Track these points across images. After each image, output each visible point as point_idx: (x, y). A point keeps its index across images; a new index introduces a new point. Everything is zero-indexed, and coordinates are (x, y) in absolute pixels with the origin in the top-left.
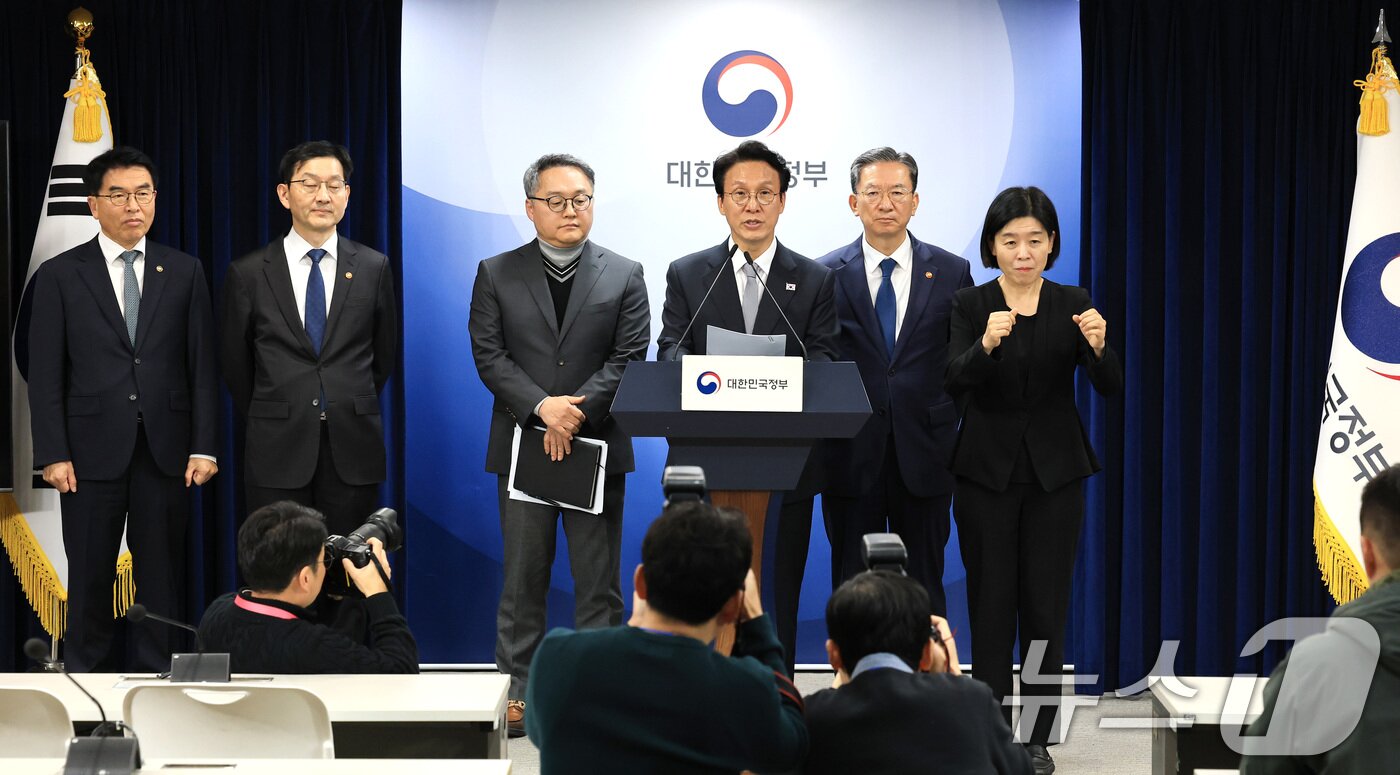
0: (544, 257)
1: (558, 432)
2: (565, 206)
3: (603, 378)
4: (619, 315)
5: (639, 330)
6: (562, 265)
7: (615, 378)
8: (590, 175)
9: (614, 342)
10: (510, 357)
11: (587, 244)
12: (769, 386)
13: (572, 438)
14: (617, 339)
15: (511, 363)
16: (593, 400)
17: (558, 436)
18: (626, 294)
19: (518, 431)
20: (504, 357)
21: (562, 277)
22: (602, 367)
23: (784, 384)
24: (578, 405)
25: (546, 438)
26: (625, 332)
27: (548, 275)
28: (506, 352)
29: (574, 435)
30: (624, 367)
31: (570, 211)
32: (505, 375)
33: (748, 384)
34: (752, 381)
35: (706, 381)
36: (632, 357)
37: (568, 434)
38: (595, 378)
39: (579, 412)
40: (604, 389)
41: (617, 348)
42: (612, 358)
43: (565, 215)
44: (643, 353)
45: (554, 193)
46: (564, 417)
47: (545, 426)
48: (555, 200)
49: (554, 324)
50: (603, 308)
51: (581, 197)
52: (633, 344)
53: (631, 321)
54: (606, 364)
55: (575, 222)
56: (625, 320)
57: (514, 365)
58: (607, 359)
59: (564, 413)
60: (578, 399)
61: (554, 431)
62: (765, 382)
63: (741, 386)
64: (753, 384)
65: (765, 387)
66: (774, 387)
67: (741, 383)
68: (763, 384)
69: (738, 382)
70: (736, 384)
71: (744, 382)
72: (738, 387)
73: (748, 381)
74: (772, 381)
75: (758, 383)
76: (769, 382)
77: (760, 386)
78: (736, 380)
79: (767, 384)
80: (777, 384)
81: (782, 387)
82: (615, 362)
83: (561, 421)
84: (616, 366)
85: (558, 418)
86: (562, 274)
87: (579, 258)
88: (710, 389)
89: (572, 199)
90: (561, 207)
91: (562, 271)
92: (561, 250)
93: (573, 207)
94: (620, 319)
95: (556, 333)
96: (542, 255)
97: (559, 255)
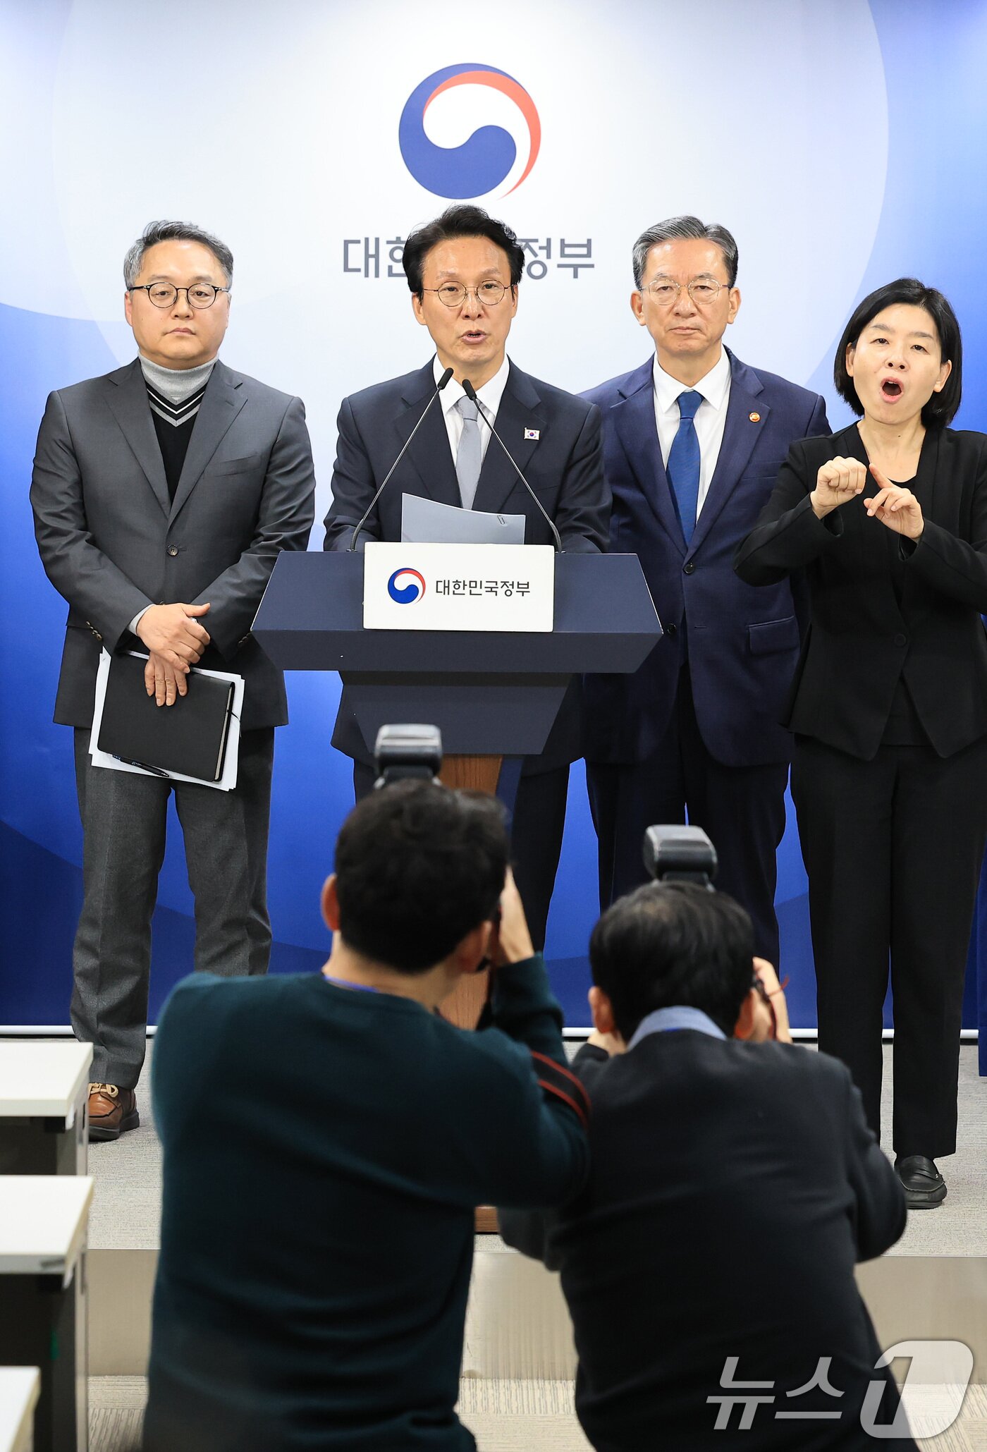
0: (148, 386)
1: (167, 661)
2: (176, 299)
3: (238, 576)
4: (265, 479)
5: (297, 503)
6: (177, 400)
7: (260, 577)
9: (257, 520)
10: (93, 542)
11: (217, 366)
12: (501, 591)
13: (188, 670)
14: (262, 517)
15: (97, 551)
16: (220, 612)
17: (168, 666)
19: (105, 660)
20: (83, 543)
21: (177, 417)
22: (237, 560)
23: (524, 588)
24: (200, 618)
25: (149, 669)
26: (273, 505)
27: (156, 417)
28: (89, 534)
29: (191, 665)
30: (275, 559)
31: (183, 307)
32: (84, 571)
33: (467, 588)
34: (474, 584)
35: (402, 583)
36: (285, 544)
37: (183, 664)
38: (226, 577)
39: (200, 629)
40: (240, 594)
41: (261, 530)
42: (254, 546)
43: (174, 313)
44: (302, 540)
45: (159, 278)
46: (177, 636)
47: (147, 651)
48: (160, 288)
49: (162, 489)
50: (241, 466)
52: (287, 525)
53: (283, 489)
54: (243, 555)
56: (275, 487)
57: (101, 555)
58: (245, 547)
59: (176, 631)
60: (199, 609)
61: (161, 659)
62: (494, 585)
63: (456, 592)
64: (476, 587)
65: (495, 593)
66: (508, 593)
67: (457, 586)
68: (491, 588)
69: (452, 585)
70: (448, 587)
71: (461, 585)
72: (451, 592)
73: (467, 583)
74: (505, 583)
75: (483, 586)
76: (500, 585)
77: (486, 592)
78: (449, 581)
79: (497, 588)
80: (513, 588)
81: (521, 593)
82: (259, 552)
83: (170, 642)
84: (260, 558)
85: (166, 637)
86: (176, 413)
87: (203, 389)
88: (408, 596)
89: (188, 290)
90: (170, 300)
91: (176, 408)
92: (175, 374)
93: (189, 302)
94: (266, 484)
95: (166, 506)
96: (146, 382)
97: (172, 382)
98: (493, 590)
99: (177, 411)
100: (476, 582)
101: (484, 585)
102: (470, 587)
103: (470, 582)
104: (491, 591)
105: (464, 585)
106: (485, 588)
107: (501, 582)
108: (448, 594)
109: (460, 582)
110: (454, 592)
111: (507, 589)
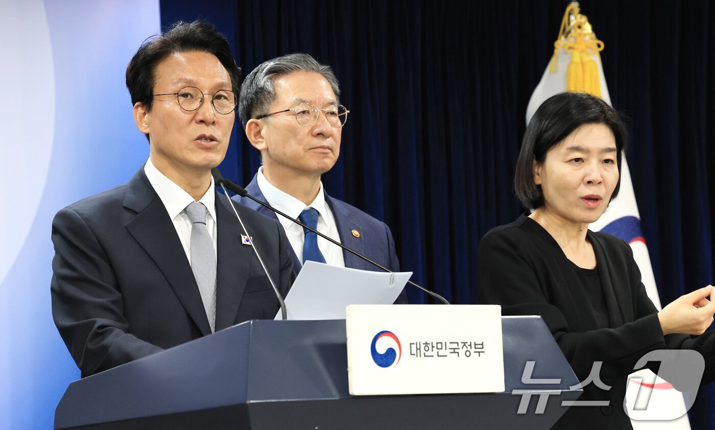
12: (462, 352)
23: (479, 348)
33: (435, 349)
34: (440, 345)
35: (382, 347)
62: (455, 346)
63: (427, 354)
64: (442, 349)
65: (457, 354)
66: (468, 354)
67: (427, 348)
68: (454, 349)
69: (422, 346)
70: (420, 349)
71: (430, 346)
72: (422, 355)
73: (435, 345)
74: (464, 343)
75: (447, 348)
76: (461, 345)
77: (451, 353)
78: (420, 343)
79: (459, 349)
80: (471, 348)
81: (478, 353)
98: (456, 351)
100: (441, 343)
101: (449, 346)
102: (437, 349)
103: (437, 343)
104: (454, 352)
105: (433, 347)
106: (450, 349)
107: (462, 343)
108: (420, 356)
109: (429, 344)
110: (424, 354)
111: (466, 349)
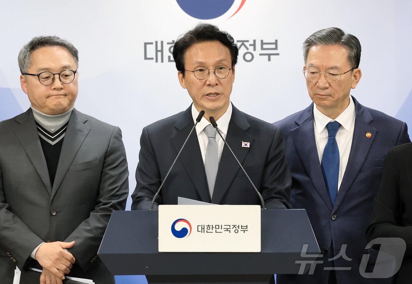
0: (37, 124)
1: (52, 273)
2: (54, 79)
3: (89, 225)
4: (102, 172)
5: (119, 184)
6: (53, 130)
7: (101, 225)
8: (74, 53)
9: (98, 194)
10: (10, 209)
11: (74, 112)
12: (232, 230)
13: (64, 278)
14: (101, 192)
15: (11, 214)
16: (81, 245)
17: (53, 276)
18: (107, 154)
19: (18, 273)
20: (4, 210)
21: (53, 140)
22: (88, 216)
23: (245, 229)
24: (69, 249)
25: (42, 278)
26: (107, 186)
27: (42, 140)
28: (7, 205)
29: (66, 275)
30: (110, 215)
31: (58, 84)
32: (5, 225)
33: (214, 229)
34: (217, 227)
35: (179, 227)
36: (114, 207)
37: (61, 275)
38: (83, 226)
39: (70, 255)
40: (91, 235)
41: (101, 200)
42: (97, 208)
43: (53, 87)
44: (122, 204)
45: (43, 69)
46: (58, 259)
47: (41, 268)
48: (45, 75)
49: (46, 179)
50: (88, 165)
51: (67, 72)
52: (114, 196)
53: (112, 177)
54: (92, 213)
55: (62, 92)
56: (108, 176)
57: (14, 216)
58: (92, 209)
59: (57, 256)
60: (69, 244)
61: (49, 272)
62: (228, 227)
63: (208, 231)
64: (219, 228)
65: (229, 231)
66: (236, 231)
67: (208, 228)
68: (227, 229)
69: (206, 227)
70: (204, 229)
71: (211, 227)
72: (205, 231)
73: (214, 226)
74: (234, 226)
75: (223, 228)
76: (232, 227)
77: (224, 231)
78: (204, 225)
79: (230, 229)
80: (239, 228)
81: (243, 231)
82: (100, 211)
83: (54, 263)
84: (101, 215)
85: (51, 260)
86: (53, 138)
87: (67, 124)
88: (182, 234)
89: (59, 74)
90: (50, 80)
91: (53, 135)
92: (51, 117)
93: (60, 80)
94: (103, 175)
95: (49, 188)
96: (36, 122)
97: (50, 121)
98: (228, 230)
99: (53, 137)
100: (219, 226)
101: (223, 227)
102: (216, 228)
104: (227, 230)
105: (213, 227)
106: (224, 229)
107: (233, 225)
108: (204, 232)
109: (210, 226)
110: (207, 231)
111: (236, 229)
